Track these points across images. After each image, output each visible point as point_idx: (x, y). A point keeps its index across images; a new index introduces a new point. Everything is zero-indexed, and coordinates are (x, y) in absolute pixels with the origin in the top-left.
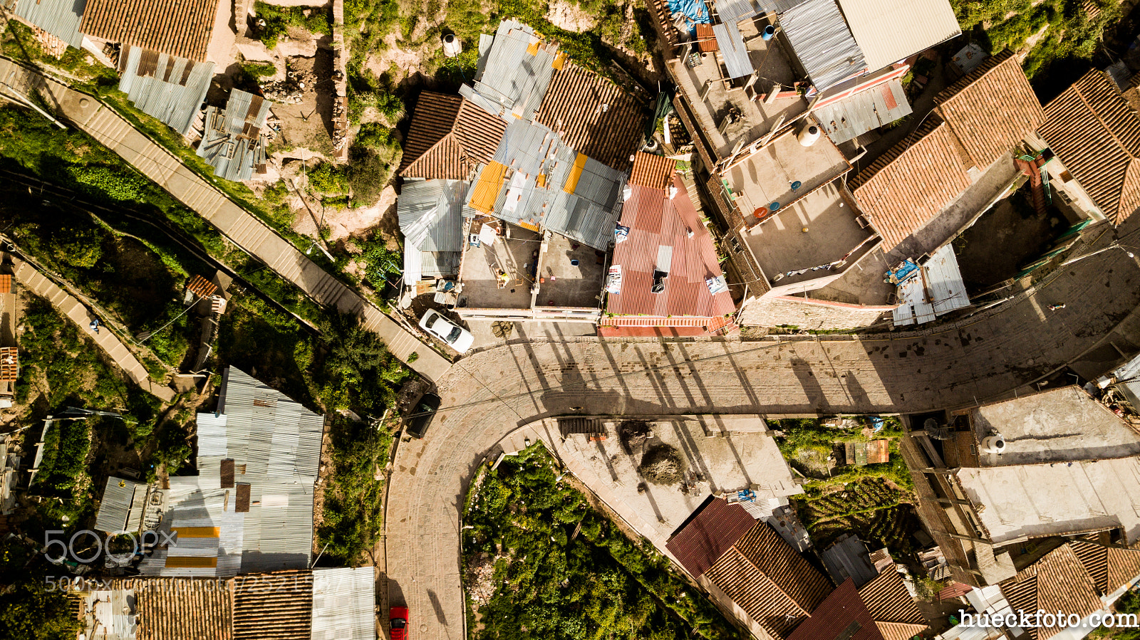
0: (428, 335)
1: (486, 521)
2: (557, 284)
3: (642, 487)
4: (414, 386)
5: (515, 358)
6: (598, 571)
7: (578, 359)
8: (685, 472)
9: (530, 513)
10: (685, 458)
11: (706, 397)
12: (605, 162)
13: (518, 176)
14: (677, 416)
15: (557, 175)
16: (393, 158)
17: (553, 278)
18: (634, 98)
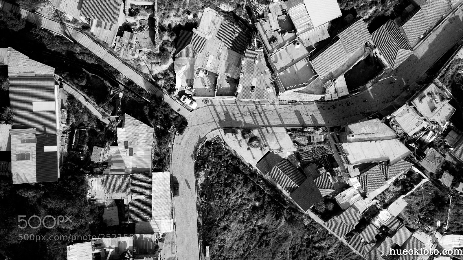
0: (183, 103)
1: (202, 159)
2: (223, 89)
3: (249, 149)
4: (179, 119)
5: (210, 110)
6: (236, 174)
7: (230, 111)
8: (262, 144)
9: (215, 157)
10: (262, 140)
11: (268, 122)
12: (237, 52)
13: (211, 56)
14: (259, 128)
15: (222, 56)
16: (173, 50)
17: (221, 87)
18: (246, 32)
